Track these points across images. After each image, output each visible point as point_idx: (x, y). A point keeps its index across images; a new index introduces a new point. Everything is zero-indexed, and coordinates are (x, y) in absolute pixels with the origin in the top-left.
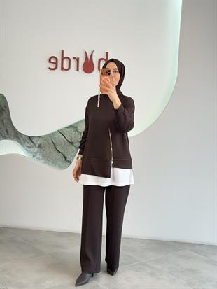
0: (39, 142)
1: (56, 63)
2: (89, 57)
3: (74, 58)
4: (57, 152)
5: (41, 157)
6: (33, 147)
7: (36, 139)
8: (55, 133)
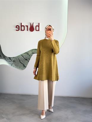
0: (13, 60)
1: (19, 28)
2: (32, 25)
3: (26, 26)
4: (20, 63)
5: (14, 65)
6: (11, 62)
7: (12, 58)
8: (20, 56)
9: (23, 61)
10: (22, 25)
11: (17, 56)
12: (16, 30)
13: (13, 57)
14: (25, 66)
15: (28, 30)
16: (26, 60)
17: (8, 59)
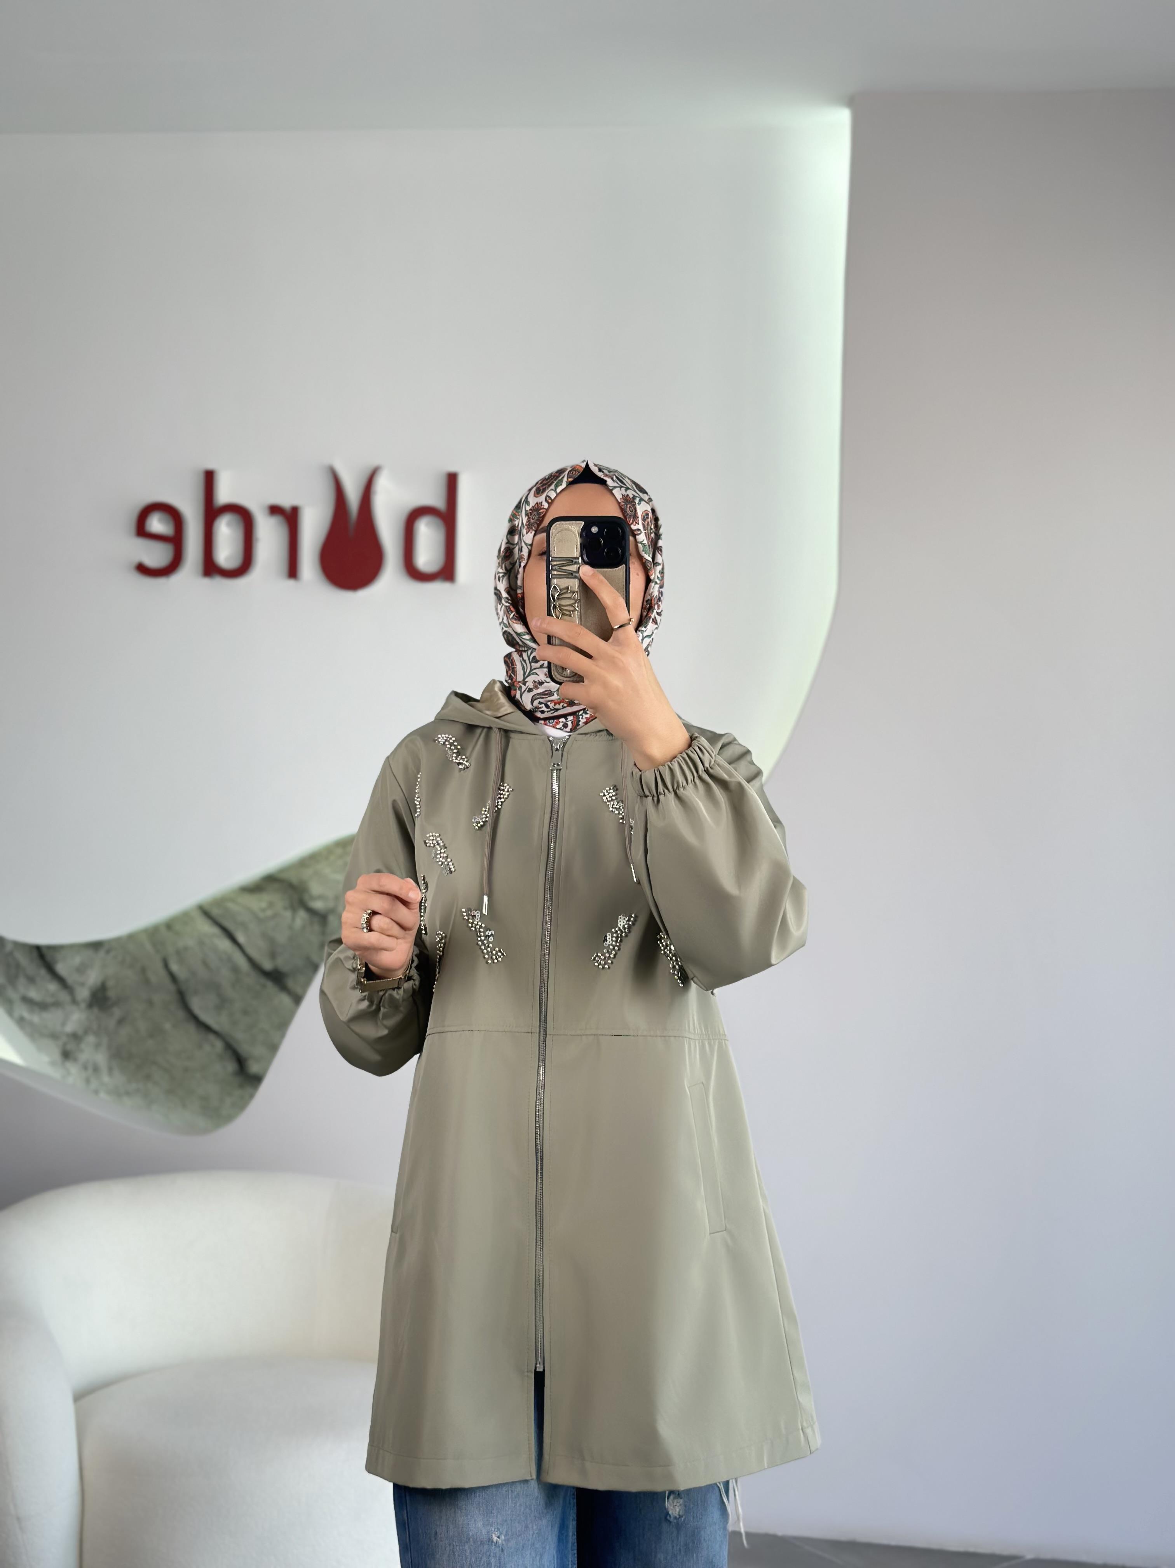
0: (93, 978)
1: (176, 541)
3: (275, 510)
4: (191, 1028)
5: (101, 1058)
6: (57, 1004)
7: (77, 960)
8: (184, 918)
9: (223, 1003)
10: (224, 495)
11: (153, 933)
12: (142, 569)
13: (96, 946)
14: (254, 1068)
15: (293, 571)
16: (277, 977)
17: (14, 973)
